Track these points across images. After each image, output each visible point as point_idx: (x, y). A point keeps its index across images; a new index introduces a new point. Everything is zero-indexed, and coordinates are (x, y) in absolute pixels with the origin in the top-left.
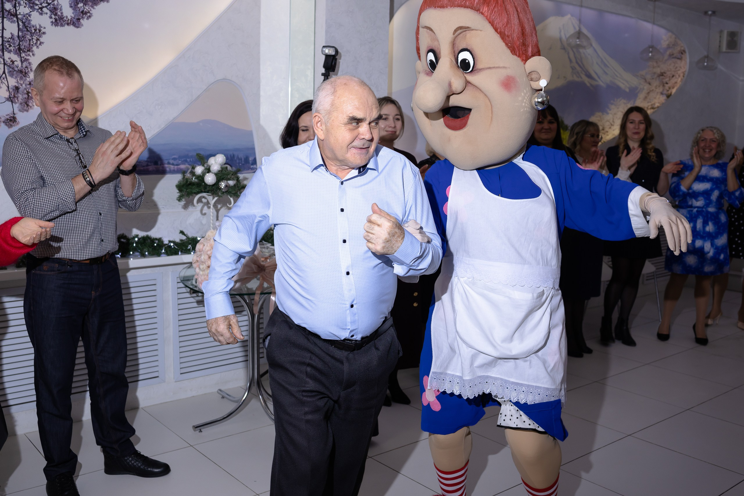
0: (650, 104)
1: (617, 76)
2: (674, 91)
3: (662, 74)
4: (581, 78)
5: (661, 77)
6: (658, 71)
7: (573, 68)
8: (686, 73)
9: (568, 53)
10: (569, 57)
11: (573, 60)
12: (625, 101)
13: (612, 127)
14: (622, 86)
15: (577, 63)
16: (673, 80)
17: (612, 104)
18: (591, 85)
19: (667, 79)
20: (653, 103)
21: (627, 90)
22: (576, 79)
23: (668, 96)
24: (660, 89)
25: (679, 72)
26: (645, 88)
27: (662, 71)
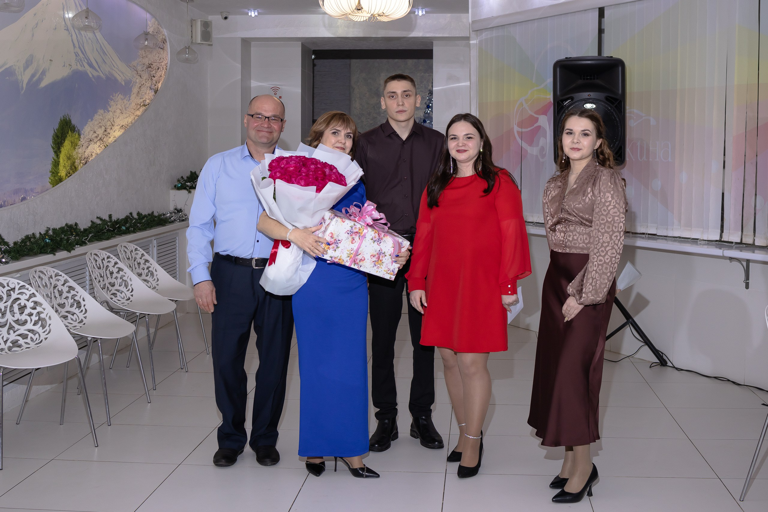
0: (142, 100)
1: (114, 67)
2: (160, 85)
3: (150, 66)
4: (84, 67)
5: (149, 69)
6: (146, 61)
7: (77, 55)
8: (169, 65)
9: (72, 36)
10: (72, 40)
11: (77, 45)
12: (122, 97)
13: (113, 127)
14: (119, 78)
15: (80, 48)
16: (159, 74)
17: (112, 100)
18: (93, 75)
19: (154, 72)
20: (144, 99)
21: (123, 83)
22: (80, 68)
23: (156, 92)
24: (148, 84)
25: (163, 64)
26: (137, 81)
27: (150, 62)
